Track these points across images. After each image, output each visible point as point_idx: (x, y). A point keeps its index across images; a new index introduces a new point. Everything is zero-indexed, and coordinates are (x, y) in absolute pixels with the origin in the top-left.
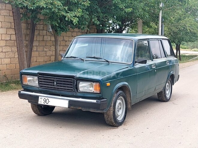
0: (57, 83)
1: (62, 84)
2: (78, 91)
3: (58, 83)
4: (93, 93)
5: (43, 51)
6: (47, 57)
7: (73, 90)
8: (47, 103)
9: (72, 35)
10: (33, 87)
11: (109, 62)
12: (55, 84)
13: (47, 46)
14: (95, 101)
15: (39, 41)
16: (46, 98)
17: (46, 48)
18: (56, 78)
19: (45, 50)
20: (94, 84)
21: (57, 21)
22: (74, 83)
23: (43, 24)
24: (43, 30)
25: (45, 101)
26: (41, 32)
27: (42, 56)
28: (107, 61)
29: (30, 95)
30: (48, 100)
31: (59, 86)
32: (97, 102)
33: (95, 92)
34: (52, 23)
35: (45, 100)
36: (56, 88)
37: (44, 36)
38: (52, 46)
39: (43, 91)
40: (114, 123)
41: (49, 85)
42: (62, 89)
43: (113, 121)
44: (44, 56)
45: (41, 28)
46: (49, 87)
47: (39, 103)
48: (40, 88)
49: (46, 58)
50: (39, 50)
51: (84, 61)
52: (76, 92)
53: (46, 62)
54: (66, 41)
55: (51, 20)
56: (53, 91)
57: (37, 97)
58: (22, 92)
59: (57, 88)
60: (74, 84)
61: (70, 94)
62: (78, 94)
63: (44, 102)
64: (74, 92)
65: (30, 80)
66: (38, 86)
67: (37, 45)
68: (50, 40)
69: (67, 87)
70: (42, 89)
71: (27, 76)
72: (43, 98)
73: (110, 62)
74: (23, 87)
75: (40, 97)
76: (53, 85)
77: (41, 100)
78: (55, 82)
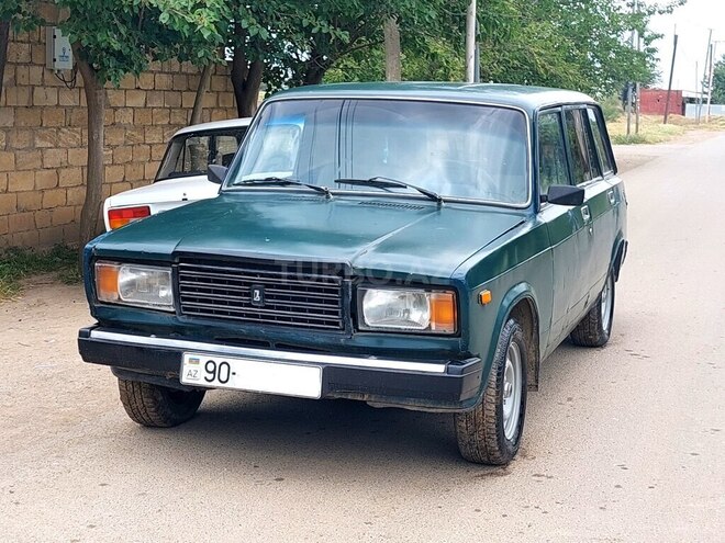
0: (264, 296)
1: (287, 298)
2: (360, 328)
3: (271, 297)
4: (426, 334)
5: (32, 148)
6: (47, 172)
7: (337, 324)
8: (223, 378)
9: (139, 84)
10: (145, 313)
11: (440, 200)
12: (257, 298)
13: (47, 128)
14: (438, 368)
15: (15, 108)
16: (218, 360)
17: (43, 138)
18: (262, 275)
19: (39, 144)
20: (432, 296)
21: (116, 31)
22: (344, 294)
23: (29, 42)
24: (31, 63)
25: (214, 372)
26: (22, 70)
27: (26, 167)
28: (432, 198)
29: (140, 348)
30: (224, 367)
31: (272, 307)
32: (447, 370)
33: (433, 328)
34: (95, 37)
35: (211, 367)
36: (257, 316)
37: (33, 87)
38: (65, 130)
39: (190, 329)
40: (498, 454)
41: (225, 303)
42: (289, 319)
43: (494, 444)
44: (35, 170)
45: (23, 57)
46: (226, 313)
47: (185, 379)
48: (180, 318)
49: (43, 178)
50: (14, 145)
51: (328, 197)
52: (349, 333)
53: (42, 191)
54: (116, 109)
55: (92, 27)
56: (244, 329)
57: (176, 356)
58: (95, 334)
59: (263, 317)
60: (346, 300)
61: (321, 339)
62: (361, 341)
63: (210, 376)
64: (343, 330)
65: (132, 284)
66: (172, 310)
67: (9, 124)
68: (58, 105)
69: (311, 311)
70: (191, 321)
71: (115, 266)
72: (204, 359)
73: (445, 201)
74: (95, 312)
75: (187, 357)
76: (247, 305)
77: (193, 367)
78: (257, 292)
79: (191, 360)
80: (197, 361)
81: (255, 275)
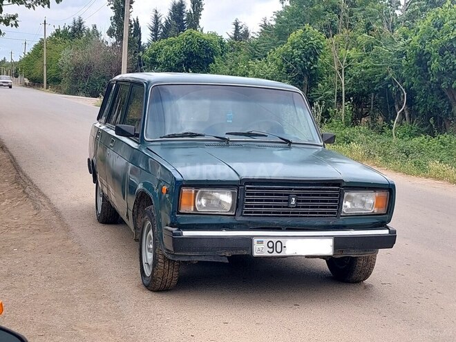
0: (297, 201)
1: (308, 201)
2: (342, 215)
3: (300, 201)
4: (373, 215)
7: (335, 213)
8: (279, 250)
12: (293, 202)
16: (275, 240)
18: (295, 189)
20: (377, 194)
22: (341, 196)
25: (273, 247)
30: (279, 244)
31: (299, 207)
32: (390, 232)
33: (376, 211)
35: (271, 245)
47: (256, 254)
48: (242, 218)
52: (339, 218)
57: (249, 240)
59: (293, 213)
63: (271, 250)
66: (233, 214)
69: (321, 207)
72: (266, 241)
75: (255, 240)
76: (287, 207)
77: (260, 246)
78: (294, 199)
79: (258, 242)
80: (262, 242)
81: (291, 189)
